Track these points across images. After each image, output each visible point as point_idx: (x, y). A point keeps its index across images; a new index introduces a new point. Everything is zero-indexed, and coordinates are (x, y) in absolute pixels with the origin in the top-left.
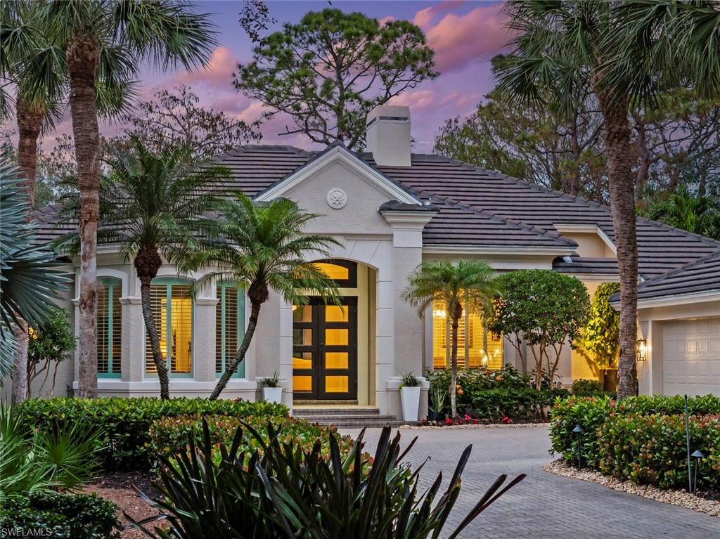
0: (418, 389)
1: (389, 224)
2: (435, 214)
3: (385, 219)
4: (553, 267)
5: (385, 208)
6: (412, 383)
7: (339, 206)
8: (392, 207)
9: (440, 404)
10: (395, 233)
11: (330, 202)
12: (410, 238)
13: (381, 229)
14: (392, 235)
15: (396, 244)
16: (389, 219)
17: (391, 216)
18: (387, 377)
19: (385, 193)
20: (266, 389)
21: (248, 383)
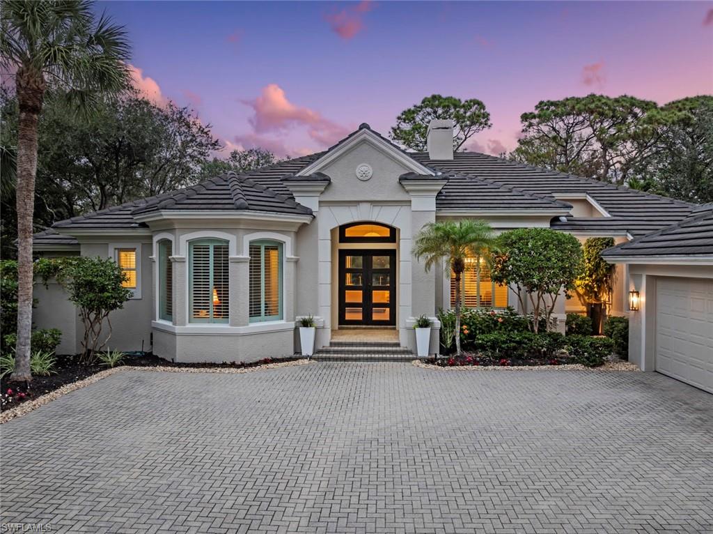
0: (428, 330)
1: (407, 192)
2: (445, 182)
3: (404, 187)
4: (551, 225)
5: (403, 179)
6: (424, 324)
7: (367, 178)
8: (409, 177)
9: (449, 341)
10: (412, 199)
11: (359, 175)
12: (426, 204)
13: (401, 196)
14: (410, 201)
15: (413, 208)
16: (407, 188)
17: (409, 185)
18: (406, 318)
19: (404, 166)
20: (302, 330)
21: (286, 324)
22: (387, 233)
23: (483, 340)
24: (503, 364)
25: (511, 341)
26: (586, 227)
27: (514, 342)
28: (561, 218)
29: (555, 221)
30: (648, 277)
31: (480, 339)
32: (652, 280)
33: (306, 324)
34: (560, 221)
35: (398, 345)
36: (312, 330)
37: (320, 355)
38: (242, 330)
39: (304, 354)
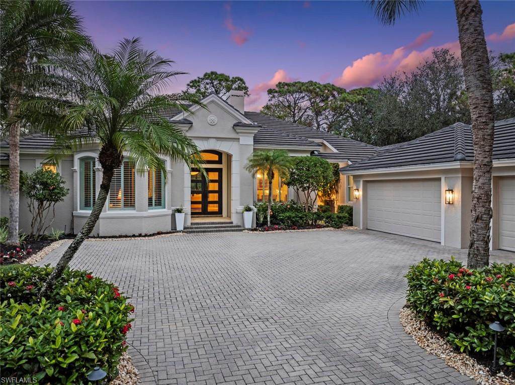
0: (251, 213)
1: (238, 133)
2: (259, 129)
3: (235, 130)
4: (311, 155)
5: (235, 125)
6: (248, 209)
7: (213, 124)
8: (240, 124)
9: (262, 219)
10: (241, 138)
11: (209, 122)
12: (248, 140)
13: (234, 135)
14: (239, 139)
15: (241, 142)
16: (238, 131)
17: (239, 129)
18: (237, 206)
19: (237, 118)
20: (177, 214)
21: (167, 211)
22: (216, 158)
23: (283, 216)
24: (294, 229)
25: (296, 217)
26: (328, 157)
27: (298, 217)
28: (315, 152)
29: (312, 153)
30: (363, 181)
31: (281, 216)
32: (366, 182)
33: (179, 211)
34: (314, 153)
35: (232, 223)
36: (183, 215)
37: (187, 230)
38: (145, 214)
39: (178, 229)
